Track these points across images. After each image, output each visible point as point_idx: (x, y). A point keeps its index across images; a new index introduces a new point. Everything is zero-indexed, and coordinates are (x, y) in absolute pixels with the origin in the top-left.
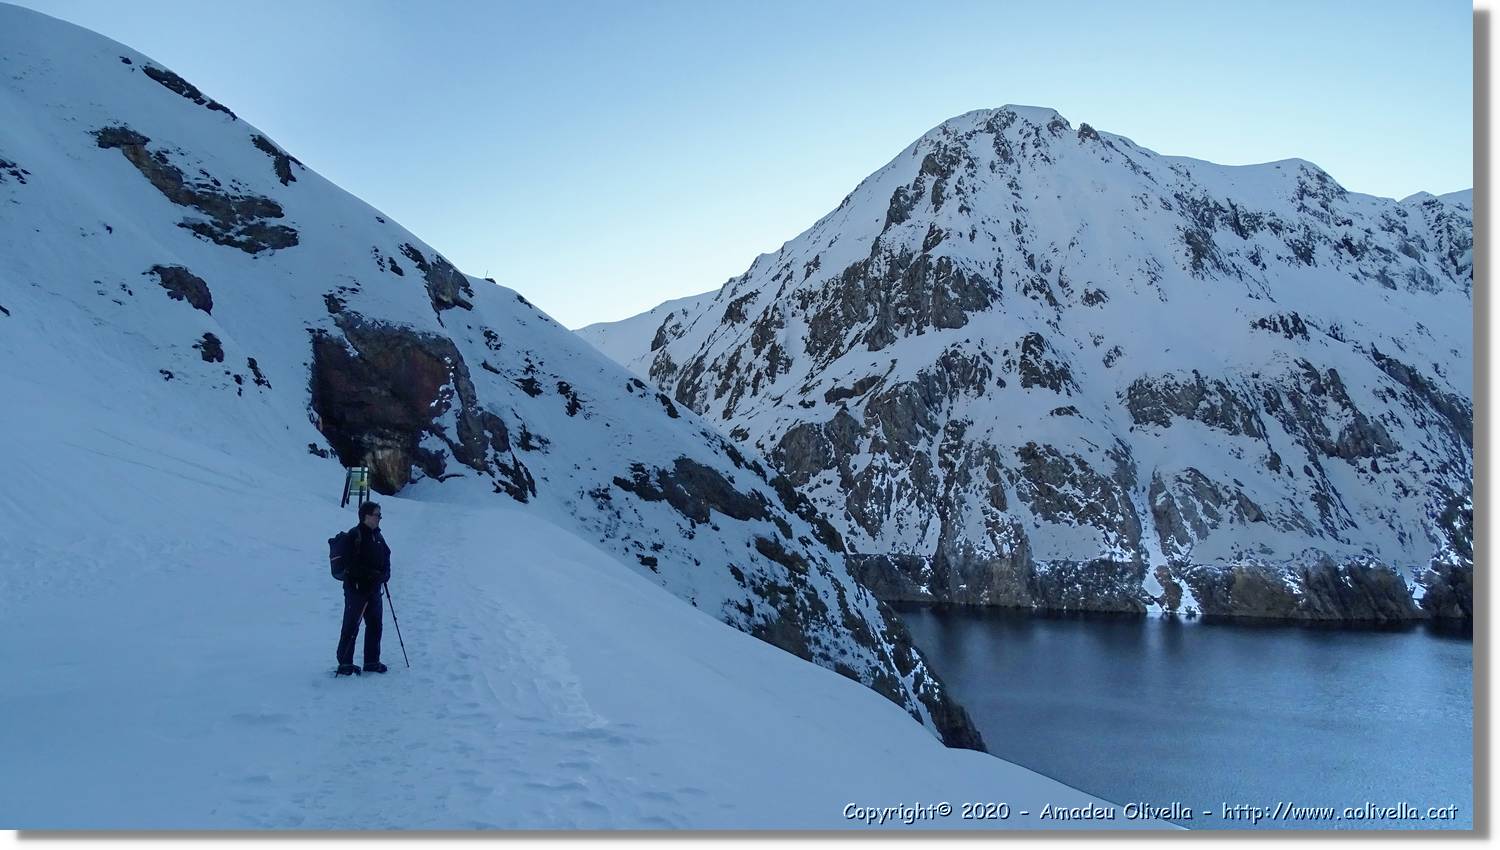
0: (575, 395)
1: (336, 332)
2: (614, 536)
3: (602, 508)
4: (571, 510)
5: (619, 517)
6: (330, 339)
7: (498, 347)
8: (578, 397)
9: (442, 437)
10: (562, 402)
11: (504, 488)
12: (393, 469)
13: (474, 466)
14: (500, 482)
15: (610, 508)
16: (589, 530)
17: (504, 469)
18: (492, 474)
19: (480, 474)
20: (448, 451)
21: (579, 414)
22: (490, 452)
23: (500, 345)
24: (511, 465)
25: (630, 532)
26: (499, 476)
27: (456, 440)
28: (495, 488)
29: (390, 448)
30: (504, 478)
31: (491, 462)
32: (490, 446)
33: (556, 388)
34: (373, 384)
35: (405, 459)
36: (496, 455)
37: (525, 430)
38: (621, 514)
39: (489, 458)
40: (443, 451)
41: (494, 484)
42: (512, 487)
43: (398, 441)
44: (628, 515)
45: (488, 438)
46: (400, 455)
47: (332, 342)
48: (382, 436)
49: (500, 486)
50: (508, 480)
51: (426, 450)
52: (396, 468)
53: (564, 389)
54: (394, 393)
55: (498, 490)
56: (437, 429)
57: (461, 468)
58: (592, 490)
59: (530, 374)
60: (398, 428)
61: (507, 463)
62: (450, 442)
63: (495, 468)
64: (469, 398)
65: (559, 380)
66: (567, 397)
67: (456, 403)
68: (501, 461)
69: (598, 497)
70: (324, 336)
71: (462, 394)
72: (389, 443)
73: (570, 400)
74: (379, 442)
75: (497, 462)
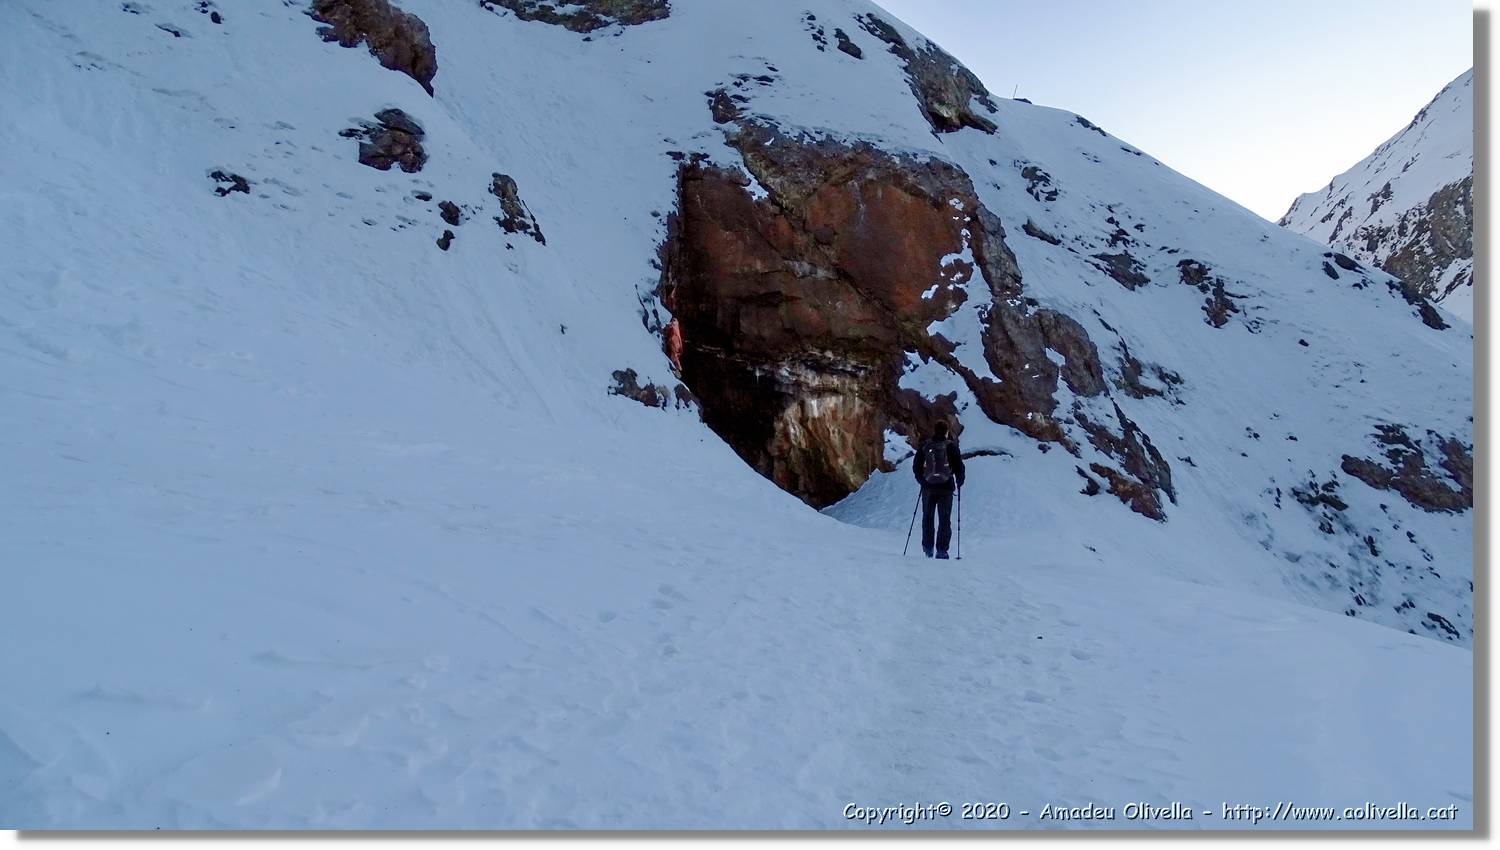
0: (1220, 284)
1: (726, 158)
2: (1376, 601)
3: (1331, 531)
4: (1263, 536)
5: (1375, 553)
6: (714, 170)
7: (1052, 196)
8: (1226, 289)
9: (951, 363)
10: (1193, 299)
11: (1104, 482)
12: (843, 438)
13: (1029, 430)
14: (1095, 468)
15: (1348, 528)
16: (1313, 584)
17: (1100, 437)
18: (1074, 450)
19: (1043, 449)
20: (965, 396)
21: (1235, 324)
22: (1063, 394)
23: (1055, 193)
24: (1114, 428)
25: (1410, 589)
26: (1091, 455)
27: (983, 371)
28: (1084, 484)
29: (835, 392)
30: (1103, 460)
31: (1068, 422)
32: (1061, 384)
33: (1177, 273)
34: (798, 256)
35: (869, 416)
36: (1077, 406)
37: (1127, 355)
38: (1378, 546)
39: (1062, 412)
40: (954, 396)
41: (1081, 472)
42: (1124, 482)
43: (854, 376)
44: (1393, 546)
45: (1054, 365)
46: (858, 406)
47: (718, 175)
48: (820, 368)
49: (1096, 477)
50: (1114, 463)
51: (914, 395)
52: (850, 437)
53: (1193, 273)
54: (842, 274)
55: (1092, 490)
56: (938, 347)
57: (999, 435)
58: (1299, 487)
59: (1120, 248)
60: (851, 345)
61: (1107, 422)
62: (968, 375)
63: (1077, 434)
64: (1006, 282)
65: (1181, 257)
66: (1204, 289)
67: (978, 291)
68: (1090, 419)
69: (1313, 502)
70: (703, 165)
71: (992, 271)
72: (835, 381)
73: (1210, 295)
74: (813, 379)
75: (1081, 418)
